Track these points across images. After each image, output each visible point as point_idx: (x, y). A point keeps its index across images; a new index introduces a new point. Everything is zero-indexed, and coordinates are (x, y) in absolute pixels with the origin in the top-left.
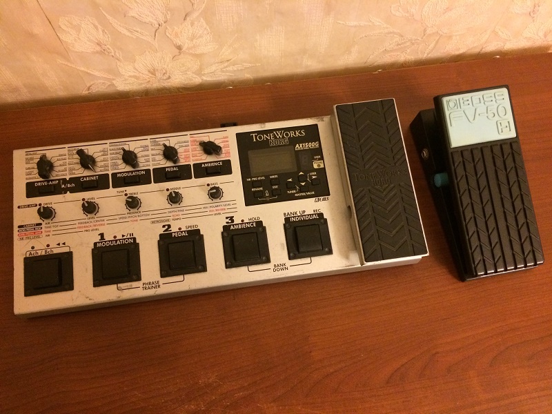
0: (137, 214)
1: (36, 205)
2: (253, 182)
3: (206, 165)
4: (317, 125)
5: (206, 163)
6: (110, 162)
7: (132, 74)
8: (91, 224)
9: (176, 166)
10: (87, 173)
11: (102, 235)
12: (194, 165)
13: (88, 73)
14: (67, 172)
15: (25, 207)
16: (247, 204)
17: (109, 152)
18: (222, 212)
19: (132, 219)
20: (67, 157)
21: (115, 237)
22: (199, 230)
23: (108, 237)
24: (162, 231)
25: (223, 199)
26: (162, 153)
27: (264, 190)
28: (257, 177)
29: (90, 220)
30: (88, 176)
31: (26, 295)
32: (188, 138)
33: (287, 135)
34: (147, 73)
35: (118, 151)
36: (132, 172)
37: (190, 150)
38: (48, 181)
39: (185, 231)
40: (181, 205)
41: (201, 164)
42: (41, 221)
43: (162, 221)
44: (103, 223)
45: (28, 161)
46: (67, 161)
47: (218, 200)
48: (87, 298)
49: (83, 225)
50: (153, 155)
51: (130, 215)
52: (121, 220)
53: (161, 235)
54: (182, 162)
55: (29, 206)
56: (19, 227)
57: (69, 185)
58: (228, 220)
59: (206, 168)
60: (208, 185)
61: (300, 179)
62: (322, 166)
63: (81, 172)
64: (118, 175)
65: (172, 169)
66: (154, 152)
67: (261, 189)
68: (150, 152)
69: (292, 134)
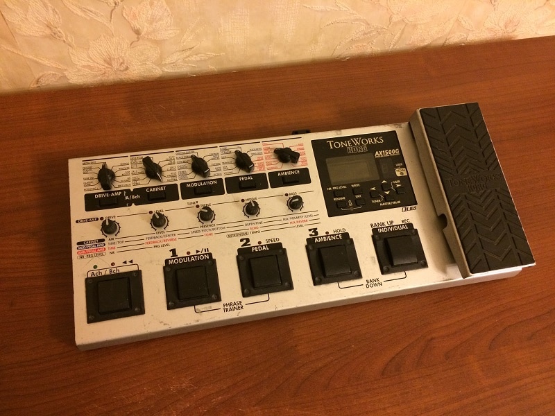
0: (211, 228)
1: (97, 219)
2: (334, 191)
3: (283, 174)
4: (395, 132)
5: (282, 171)
6: (177, 171)
7: (85, 63)
8: (160, 239)
9: (250, 176)
10: (153, 183)
11: (174, 251)
12: (269, 173)
13: (36, 62)
14: (131, 183)
15: (84, 221)
16: (330, 215)
17: (176, 161)
18: (303, 224)
19: (206, 233)
20: (130, 166)
21: (188, 253)
22: (280, 244)
23: (181, 253)
24: (240, 245)
25: (303, 210)
26: (233, 161)
27: (347, 199)
28: (339, 186)
29: (160, 235)
30: (155, 187)
31: (89, 321)
32: (260, 145)
33: (365, 142)
34: (102, 62)
35: (186, 160)
36: (203, 181)
37: (264, 159)
38: (110, 193)
39: (265, 245)
40: (259, 217)
41: (277, 172)
42: (103, 237)
43: (240, 235)
44: (174, 237)
45: (86, 171)
46: (130, 170)
47: (298, 211)
48: (161, 322)
49: (152, 240)
50: (224, 163)
51: (203, 229)
52: (194, 234)
53: (239, 250)
54: (256, 171)
55: (88, 220)
56: (79, 244)
57: (133, 197)
58: (311, 233)
59: (283, 177)
60: (287, 195)
61: (383, 187)
62: (405, 174)
63: (146, 183)
64: (188, 186)
65: (246, 179)
66: (225, 160)
67: (344, 198)
68: (221, 161)
69: (370, 141)
